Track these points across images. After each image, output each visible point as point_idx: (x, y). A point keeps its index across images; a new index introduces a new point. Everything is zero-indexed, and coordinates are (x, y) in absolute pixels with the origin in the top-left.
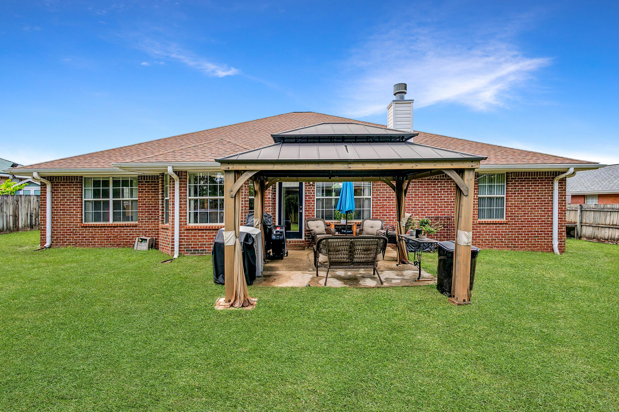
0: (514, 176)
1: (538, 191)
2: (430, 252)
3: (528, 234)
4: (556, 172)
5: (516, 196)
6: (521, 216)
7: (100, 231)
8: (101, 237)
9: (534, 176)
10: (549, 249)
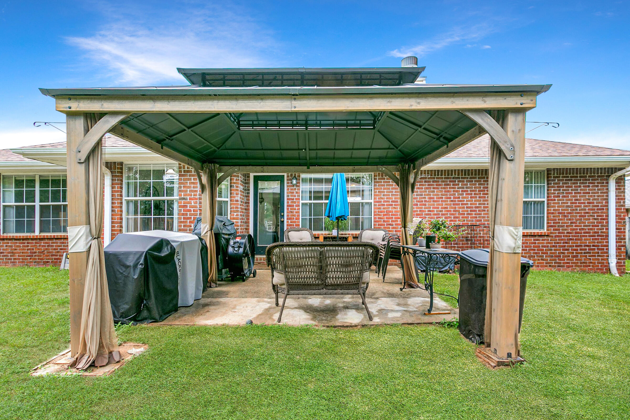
0: (557, 174)
1: (589, 193)
2: (448, 272)
3: (577, 250)
4: (612, 168)
5: (560, 200)
6: (567, 226)
7: (21, 245)
8: (23, 253)
9: (584, 174)
10: (604, 268)
